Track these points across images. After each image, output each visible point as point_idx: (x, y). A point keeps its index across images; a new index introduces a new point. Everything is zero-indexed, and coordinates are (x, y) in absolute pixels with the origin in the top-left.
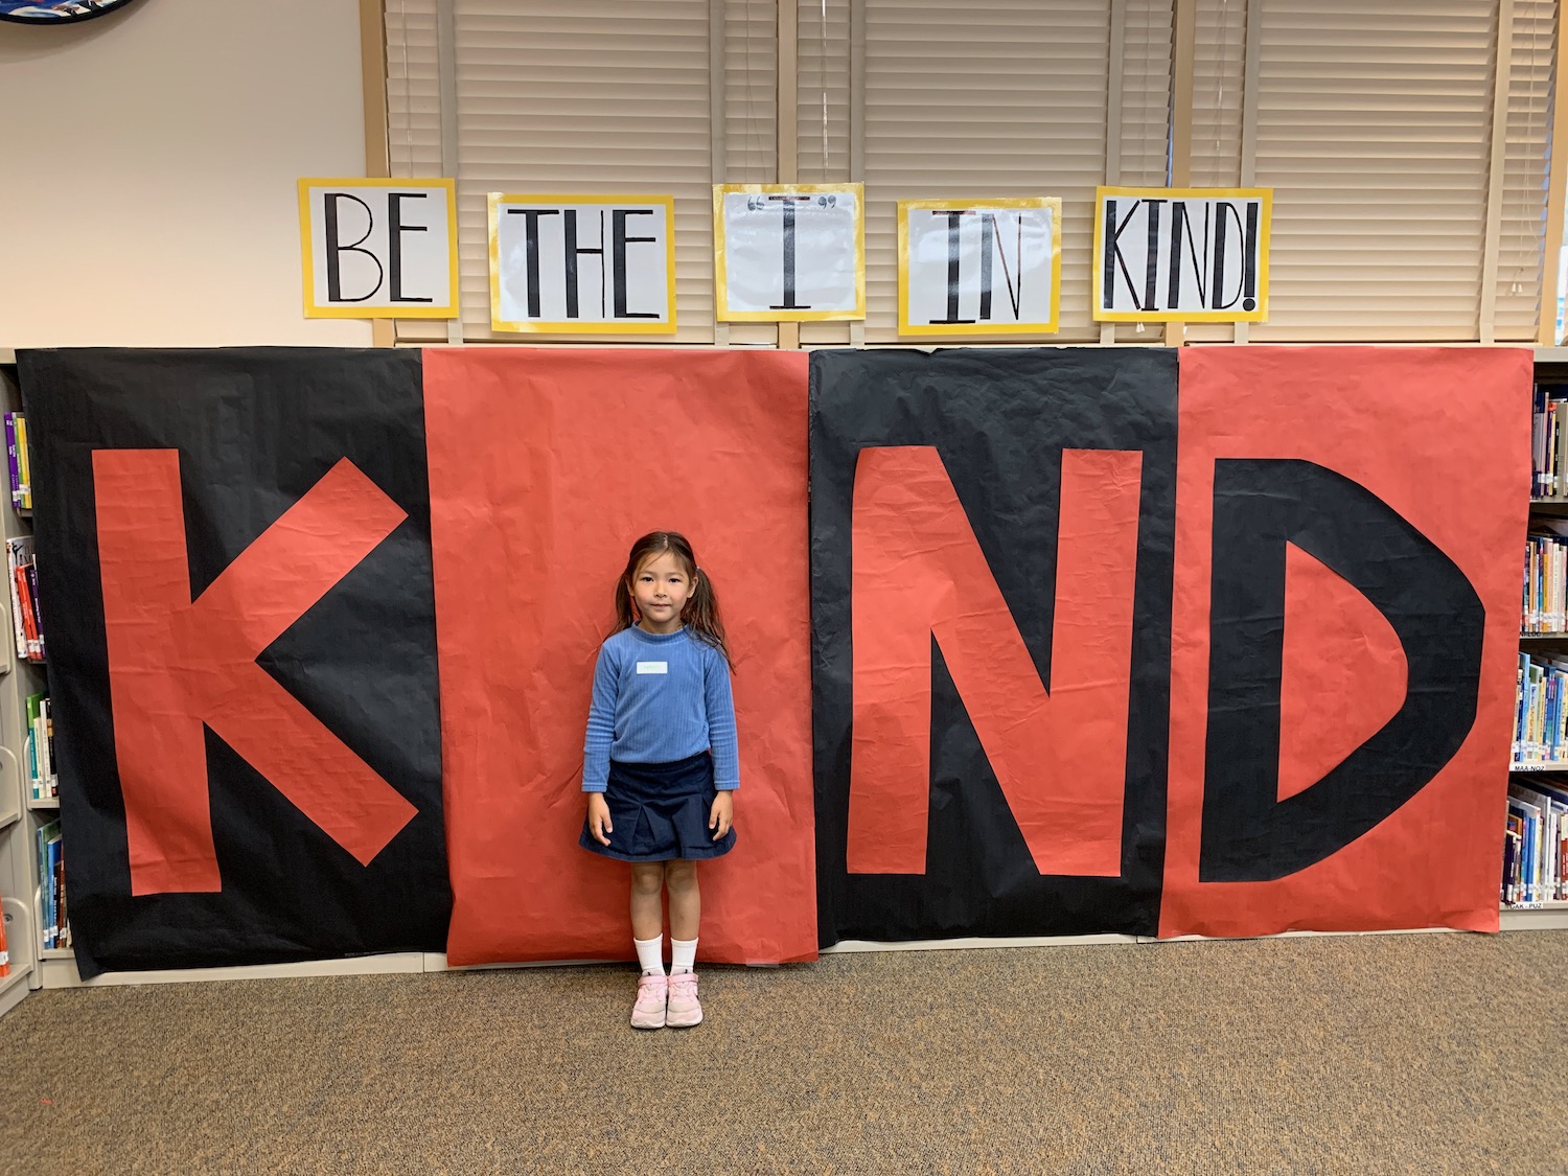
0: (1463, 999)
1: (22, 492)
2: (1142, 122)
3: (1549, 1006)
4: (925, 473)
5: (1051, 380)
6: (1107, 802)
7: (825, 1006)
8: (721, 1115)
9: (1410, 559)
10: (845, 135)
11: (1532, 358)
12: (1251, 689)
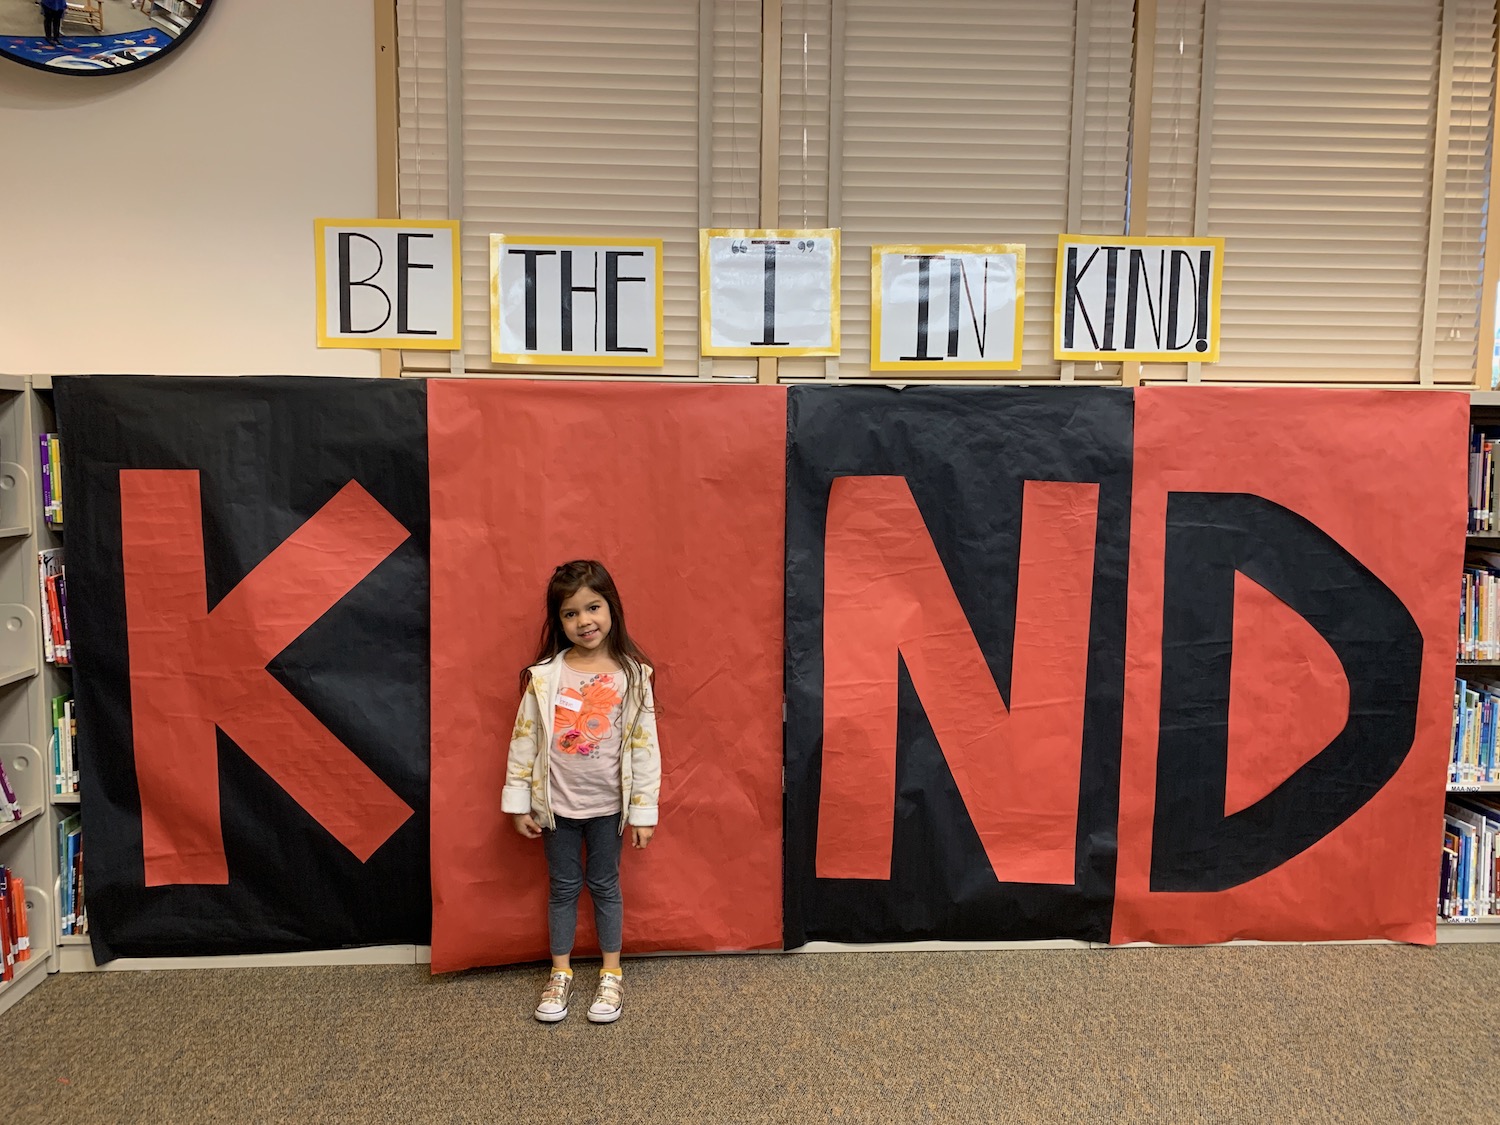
0: (1400, 1009)
1: (54, 508)
2: (1102, 175)
3: (1482, 1017)
4: (892, 501)
5: (1016, 416)
6: (1063, 813)
7: (794, 1004)
8: (695, 1106)
9: (1353, 588)
10: (823, 183)
11: (1468, 401)
12: (1200, 709)
